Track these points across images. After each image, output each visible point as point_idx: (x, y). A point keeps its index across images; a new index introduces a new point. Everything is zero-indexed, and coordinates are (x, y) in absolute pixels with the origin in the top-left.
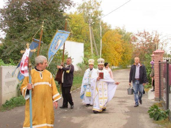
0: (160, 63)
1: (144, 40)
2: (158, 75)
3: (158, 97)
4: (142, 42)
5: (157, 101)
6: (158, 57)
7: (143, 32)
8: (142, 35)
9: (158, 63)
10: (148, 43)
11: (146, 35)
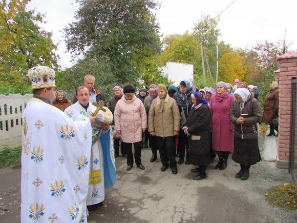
0: (294, 81)
1: (266, 54)
2: (289, 112)
3: (286, 161)
4: (263, 56)
5: (282, 168)
6: (289, 69)
7: (264, 44)
8: (263, 48)
9: (290, 82)
10: (271, 58)
11: (268, 47)
